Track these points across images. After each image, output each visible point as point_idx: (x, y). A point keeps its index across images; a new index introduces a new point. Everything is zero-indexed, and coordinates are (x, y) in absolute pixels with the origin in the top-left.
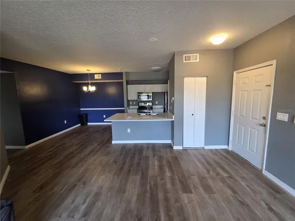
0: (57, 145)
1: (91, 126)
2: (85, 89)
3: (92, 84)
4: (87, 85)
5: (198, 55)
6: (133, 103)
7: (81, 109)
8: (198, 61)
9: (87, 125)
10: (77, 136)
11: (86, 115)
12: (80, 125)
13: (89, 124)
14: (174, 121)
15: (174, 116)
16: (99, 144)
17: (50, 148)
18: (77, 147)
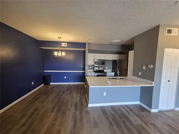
0: (30, 112)
2: (56, 53)
5: (177, 29)
6: (89, 67)
7: (45, 71)
8: (177, 34)
9: (50, 84)
10: (47, 98)
11: (50, 76)
14: (153, 86)
15: (153, 82)
16: (76, 109)
17: (21, 119)
18: (53, 114)
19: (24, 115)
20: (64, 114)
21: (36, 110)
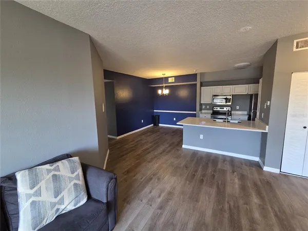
1: (162, 128)
2: (160, 92)
3: (166, 87)
4: (161, 88)
6: (206, 107)
7: (155, 111)
10: (151, 135)
12: (152, 125)
13: (160, 125)
14: (267, 133)
15: (267, 127)
16: (170, 146)
17: (132, 142)
18: (151, 144)
19: (134, 141)
20: (158, 146)
21: (141, 140)
